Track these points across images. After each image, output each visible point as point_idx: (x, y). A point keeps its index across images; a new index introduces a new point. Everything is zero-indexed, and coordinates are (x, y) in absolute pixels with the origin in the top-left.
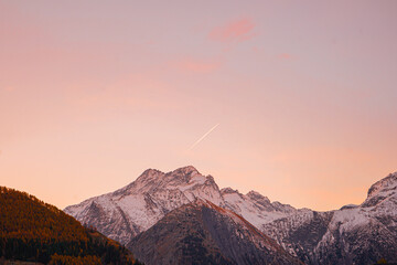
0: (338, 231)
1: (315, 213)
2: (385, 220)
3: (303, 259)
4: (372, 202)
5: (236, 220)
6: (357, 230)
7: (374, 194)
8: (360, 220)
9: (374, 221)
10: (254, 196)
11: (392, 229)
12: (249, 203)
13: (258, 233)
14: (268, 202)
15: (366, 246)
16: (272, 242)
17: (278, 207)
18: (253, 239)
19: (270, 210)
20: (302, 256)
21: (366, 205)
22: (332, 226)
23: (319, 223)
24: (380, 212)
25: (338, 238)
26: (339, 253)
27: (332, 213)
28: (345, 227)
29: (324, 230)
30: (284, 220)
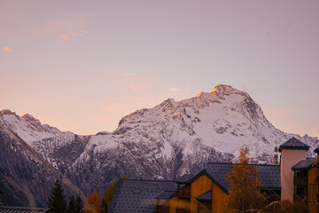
0: (92, 151)
1: (76, 136)
2: (129, 145)
3: (63, 172)
4: (121, 131)
5: (12, 136)
6: (107, 152)
7: (124, 125)
8: (111, 144)
9: (122, 146)
10: (28, 118)
11: (134, 153)
12: (24, 124)
13: (29, 149)
14: (39, 124)
15: (113, 165)
16: (39, 156)
17: (47, 129)
18: (24, 153)
19: (40, 130)
20: (62, 169)
21: (116, 133)
22: (89, 147)
23: (78, 144)
24: (126, 139)
25: (92, 157)
26: (91, 169)
27: (90, 137)
28: (99, 149)
29: (81, 150)
30: (50, 139)
